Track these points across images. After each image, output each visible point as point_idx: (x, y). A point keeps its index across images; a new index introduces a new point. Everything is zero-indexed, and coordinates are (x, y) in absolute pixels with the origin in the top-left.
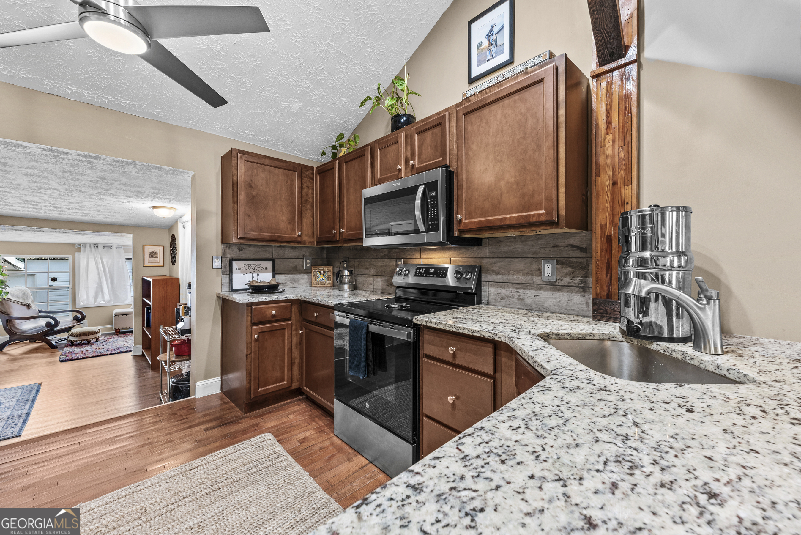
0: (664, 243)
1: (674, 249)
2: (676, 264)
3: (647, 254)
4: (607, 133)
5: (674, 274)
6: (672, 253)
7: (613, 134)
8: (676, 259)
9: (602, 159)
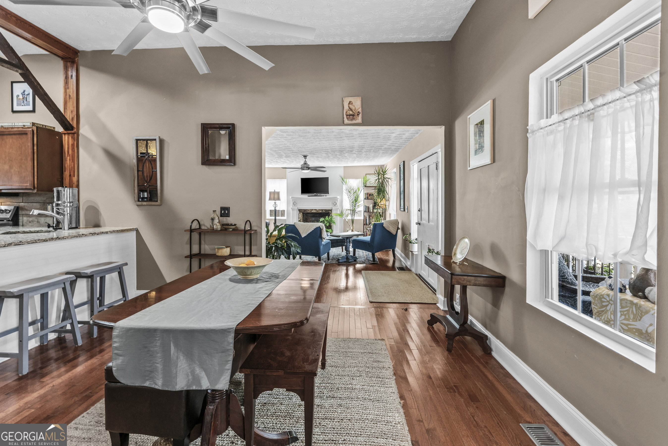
0: (64, 198)
1: (68, 201)
2: (69, 205)
3: (60, 202)
4: (68, 156)
5: (68, 208)
6: (67, 202)
7: (70, 156)
8: (69, 204)
9: (66, 165)
